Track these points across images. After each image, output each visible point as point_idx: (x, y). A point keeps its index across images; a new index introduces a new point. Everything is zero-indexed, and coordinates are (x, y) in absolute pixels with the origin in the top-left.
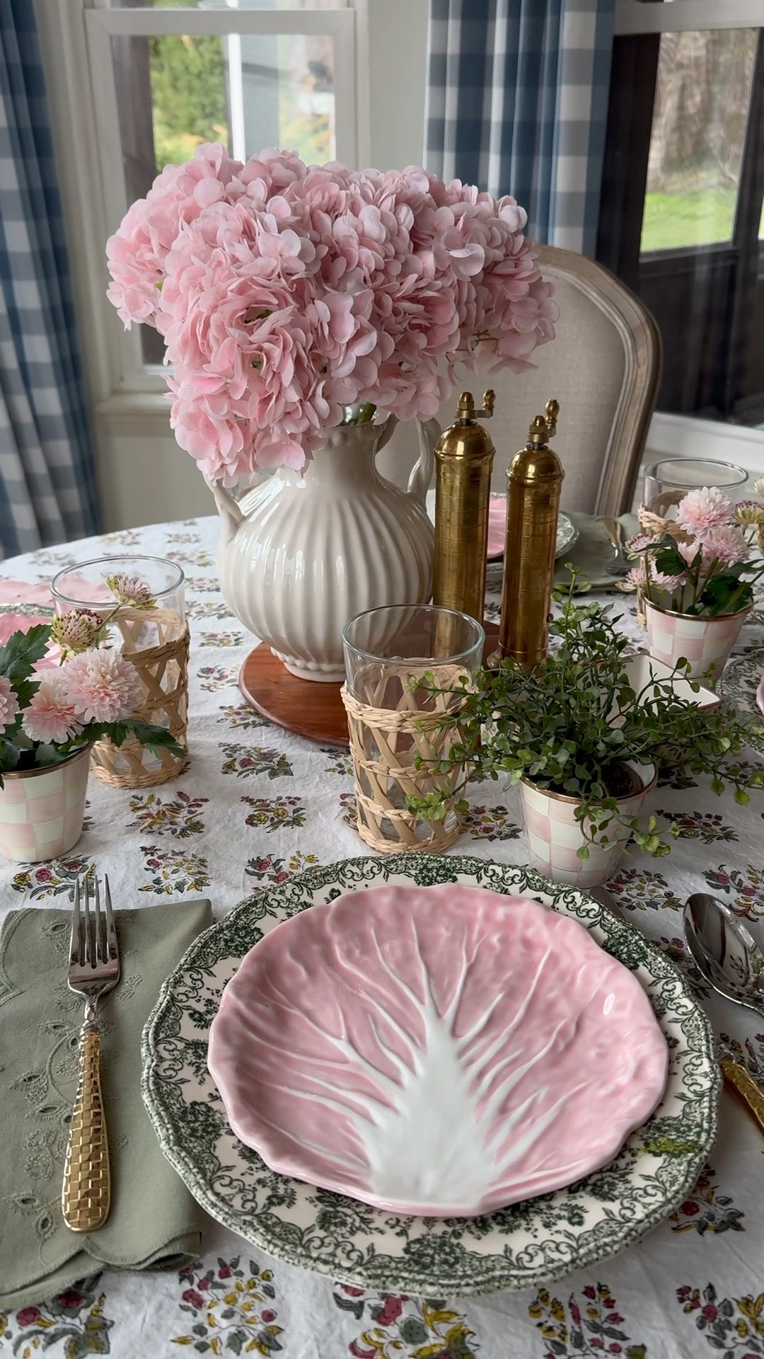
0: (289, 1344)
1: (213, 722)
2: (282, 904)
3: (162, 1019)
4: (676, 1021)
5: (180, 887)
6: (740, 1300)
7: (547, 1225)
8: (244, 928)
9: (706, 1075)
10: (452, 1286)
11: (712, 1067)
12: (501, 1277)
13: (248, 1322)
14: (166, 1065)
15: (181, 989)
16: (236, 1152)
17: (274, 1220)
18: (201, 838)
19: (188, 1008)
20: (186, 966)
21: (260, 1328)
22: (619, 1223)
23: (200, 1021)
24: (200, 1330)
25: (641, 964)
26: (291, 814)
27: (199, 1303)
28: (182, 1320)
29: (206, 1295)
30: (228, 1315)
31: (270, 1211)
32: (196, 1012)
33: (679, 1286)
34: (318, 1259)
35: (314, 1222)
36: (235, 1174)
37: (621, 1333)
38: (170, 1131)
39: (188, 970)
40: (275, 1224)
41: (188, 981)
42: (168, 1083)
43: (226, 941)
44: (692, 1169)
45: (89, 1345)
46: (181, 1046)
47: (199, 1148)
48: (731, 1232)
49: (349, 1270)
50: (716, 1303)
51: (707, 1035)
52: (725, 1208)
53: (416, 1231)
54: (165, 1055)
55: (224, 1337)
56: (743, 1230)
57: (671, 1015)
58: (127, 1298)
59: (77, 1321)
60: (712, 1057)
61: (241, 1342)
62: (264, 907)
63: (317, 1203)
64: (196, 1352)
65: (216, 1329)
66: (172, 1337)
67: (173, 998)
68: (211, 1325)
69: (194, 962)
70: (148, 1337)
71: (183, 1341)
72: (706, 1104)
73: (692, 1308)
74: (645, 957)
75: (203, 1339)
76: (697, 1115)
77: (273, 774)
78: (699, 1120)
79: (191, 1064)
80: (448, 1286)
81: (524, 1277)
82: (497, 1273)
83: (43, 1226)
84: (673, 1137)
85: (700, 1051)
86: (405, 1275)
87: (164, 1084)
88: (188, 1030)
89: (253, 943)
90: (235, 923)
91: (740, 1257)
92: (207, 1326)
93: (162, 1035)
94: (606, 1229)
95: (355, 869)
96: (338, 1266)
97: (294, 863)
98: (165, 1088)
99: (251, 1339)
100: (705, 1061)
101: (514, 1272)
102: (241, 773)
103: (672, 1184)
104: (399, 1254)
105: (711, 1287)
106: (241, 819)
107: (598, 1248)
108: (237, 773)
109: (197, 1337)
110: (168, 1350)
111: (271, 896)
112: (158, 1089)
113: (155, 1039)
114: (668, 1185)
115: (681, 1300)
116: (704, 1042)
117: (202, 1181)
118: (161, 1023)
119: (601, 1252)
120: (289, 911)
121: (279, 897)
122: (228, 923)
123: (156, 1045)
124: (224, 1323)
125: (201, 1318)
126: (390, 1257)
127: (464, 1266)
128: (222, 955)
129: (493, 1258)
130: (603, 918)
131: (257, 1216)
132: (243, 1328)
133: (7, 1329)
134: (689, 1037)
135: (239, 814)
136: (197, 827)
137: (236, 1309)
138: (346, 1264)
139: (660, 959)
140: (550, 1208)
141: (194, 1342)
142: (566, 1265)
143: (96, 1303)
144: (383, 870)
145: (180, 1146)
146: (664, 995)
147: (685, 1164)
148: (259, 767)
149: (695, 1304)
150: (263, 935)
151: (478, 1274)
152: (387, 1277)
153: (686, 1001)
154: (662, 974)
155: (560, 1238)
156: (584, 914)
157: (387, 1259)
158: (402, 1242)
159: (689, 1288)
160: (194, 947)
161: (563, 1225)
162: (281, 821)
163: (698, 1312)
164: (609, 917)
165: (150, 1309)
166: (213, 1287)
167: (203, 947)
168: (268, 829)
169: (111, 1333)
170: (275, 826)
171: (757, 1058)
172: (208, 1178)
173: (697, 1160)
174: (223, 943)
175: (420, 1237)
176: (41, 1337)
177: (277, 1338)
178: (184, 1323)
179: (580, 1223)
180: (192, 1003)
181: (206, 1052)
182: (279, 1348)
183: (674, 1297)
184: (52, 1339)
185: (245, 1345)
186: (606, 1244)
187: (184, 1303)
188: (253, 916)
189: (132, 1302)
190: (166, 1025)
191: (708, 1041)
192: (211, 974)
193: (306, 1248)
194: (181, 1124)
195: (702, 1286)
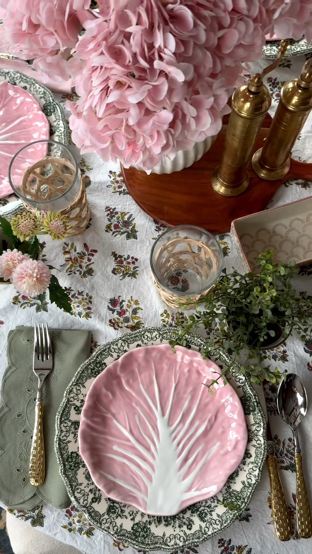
0: (96, 534)
1: (104, 186)
2: (116, 351)
3: (63, 411)
4: (254, 446)
5: (80, 314)
6: (238, 546)
7: (180, 526)
8: (99, 362)
9: (255, 476)
10: (143, 547)
11: (259, 474)
12: (159, 547)
13: (84, 524)
14: (63, 434)
15: (72, 395)
16: (84, 476)
17: (93, 509)
18: (92, 279)
19: (74, 404)
20: (74, 384)
21: (88, 527)
22: (203, 533)
23: (78, 411)
24: (70, 524)
25: (252, 413)
26: (132, 270)
27: (71, 515)
28: (65, 520)
29: (73, 513)
30: (79, 521)
31: (91, 506)
32: (77, 406)
33: (220, 538)
34: (103, 529)
35: (105, 511)
36: (82, 487)
37: (196, 551)
38: (62, 468)
39: (75, 385)
40: (93, 511)
41: (75, 390)
42: (64, 443)
43: (91, 369)
44: (234, 518)
45: (37, 522)
46: (70, 424)
47: (72, 475)
48: (245, 521)
49: (113, 535)
50: (230, 546)
51: (263, 458)
52: (246, 512)
53: (138, 519)
54: (64, 429)
55: (77, 528)
56: (249, 522)
57: (254, 442)
58: (49, 509)
59: (34, 514)
60: (261, 469)
61: (82, 531)
62: (108, 352)
63: (108, 501)
64: (68, 531)
65: (75, 525)
66: (62, 525)
67: (68, 400)
68: (74, 523)
69: (78, 381)
70: (55, 523)
71: (65, 527)
72: (250, 491)
73: (221, 546)
74: (254, 411)
75: (71, 527)
76: (245, 494)
77: (128, 237)
78: (245, 496)
79: (73, 433)
80: (141, 547)
81: (166, 549)
82: (158, 545)
83: (24, 480)
84: (234, 500)
85: (257, 464)
86: (129, 540)
87: (62, 444)
88: (73, 416)
89: (102, 370)
90: (96, 360)
91: (244, 532)
92: (72, 523)
93: (63, 419)
94: (197, 535)
95: (149, 335)
96: (109, 533)
97: (129, 304)
98: (62, 446)
99: (85, 531)
100: (258, 470)
101: (163, 546)
102: (113, 233)
103: (225, 523)
104: (129, 529)
105: (230, 540)
106: (110, 269)
107: (192, 543)
108: (111, 232)
109: (69, 526)
110: (60, 529)
111: (112, 346)
112: (59, 446)
113: (60, 421)
114: (224, 522)
115: (219, 543)
116: (260, 461)
117: (71, 491)
118: (63, 413)
119: (193, 544)
120: (118, 354)
121: (115, 347)
122: (93, 360)
123: (61, 424)
124: (77, 524)
125: (71, 520)
126: (126, 530)
127: (149, 539)
128: (89, 377)
129: (158, 538)
130: (245, 385)
131: (87, 508)
132: (83, 527)
133: (14, 512)
134: (256, 456)
135: (109, 266)
136: (90, 272)
137: (81, 520)
138: (112, 533)
139: (260, 414)
140: (183, 518)
141: (68, 528)
142: (180, 547)
143: (40, 509)
144: (161, 336)
145: (65, 474)
146: (255, 432)
147: (232, 515)
148: (122, 231)
149: (223, 545)
150: (106, 366)
151: (152, 544)
152: (124, 540)
153: (261, 439)
154: (258, 421)
155: (182, 534)
156: (238, 380)
157: (125, 532)
158: (131, 523)
159: (223, 539)
160: (78, 372)
161: (185, 528)
162: (127, 273)
163: (223, 548)
164: (247, 386)
165: (56, 514)
166: (75, 511)
167: (82, 373)
168: (122, 277)
169: (44, 519)
170: (124, 276)
171: (285, 449)
172: (73, 489)
173: (237, 514)
174: (90, 370)
175: (138, 522)
176: (24, 517)
177: (93, 531)
178: (65, 521)
179: (190, 529)
180: (75, 402)
181: (78, 426)
182: (93, 535)
183: (217, 541)
184: (27, 519)
185: (83, 532)
186: (195, 542)
187: (66, 514)
188: (103, 356)
189: (51, 511)
190: (65, 414)
191: (262, 461)
192: (84, 387)
193: (101, 524)
194: (67, 463)
195: (227, 539)
